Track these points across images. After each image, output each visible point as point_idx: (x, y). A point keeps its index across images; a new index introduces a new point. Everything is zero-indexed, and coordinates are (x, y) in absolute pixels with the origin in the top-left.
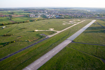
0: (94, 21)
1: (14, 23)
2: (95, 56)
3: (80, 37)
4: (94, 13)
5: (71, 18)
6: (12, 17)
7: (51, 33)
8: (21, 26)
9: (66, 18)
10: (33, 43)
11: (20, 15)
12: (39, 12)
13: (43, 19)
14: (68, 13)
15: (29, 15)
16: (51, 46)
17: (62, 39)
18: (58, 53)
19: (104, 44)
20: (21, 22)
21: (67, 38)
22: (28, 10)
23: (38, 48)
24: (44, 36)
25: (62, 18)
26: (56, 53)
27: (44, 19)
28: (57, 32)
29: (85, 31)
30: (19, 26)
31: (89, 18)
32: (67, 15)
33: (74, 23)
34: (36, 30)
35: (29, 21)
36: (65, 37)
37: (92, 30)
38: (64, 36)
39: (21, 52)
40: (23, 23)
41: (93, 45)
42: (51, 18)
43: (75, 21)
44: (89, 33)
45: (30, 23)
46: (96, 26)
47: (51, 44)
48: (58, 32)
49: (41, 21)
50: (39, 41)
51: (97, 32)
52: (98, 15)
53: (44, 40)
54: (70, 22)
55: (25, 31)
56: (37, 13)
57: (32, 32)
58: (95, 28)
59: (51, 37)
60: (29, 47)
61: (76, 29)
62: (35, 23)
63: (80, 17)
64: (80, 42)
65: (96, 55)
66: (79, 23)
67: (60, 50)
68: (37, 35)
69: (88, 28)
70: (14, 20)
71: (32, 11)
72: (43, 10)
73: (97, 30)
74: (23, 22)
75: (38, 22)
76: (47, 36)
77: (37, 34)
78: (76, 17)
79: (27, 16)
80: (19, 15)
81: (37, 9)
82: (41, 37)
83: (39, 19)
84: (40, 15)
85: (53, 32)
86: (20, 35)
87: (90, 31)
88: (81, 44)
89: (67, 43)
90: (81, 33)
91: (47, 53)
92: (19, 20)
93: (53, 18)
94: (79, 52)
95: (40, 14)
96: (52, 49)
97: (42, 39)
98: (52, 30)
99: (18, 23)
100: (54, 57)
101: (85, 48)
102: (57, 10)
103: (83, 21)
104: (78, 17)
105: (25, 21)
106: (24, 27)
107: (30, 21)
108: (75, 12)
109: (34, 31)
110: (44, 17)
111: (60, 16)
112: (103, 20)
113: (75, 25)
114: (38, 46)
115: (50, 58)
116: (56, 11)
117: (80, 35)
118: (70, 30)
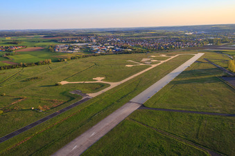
0: (198, 56)
1: (12, 67)
2: (194, 142)
3: (161, 95)
4: (201, 37)
5: (147, 51)
6: (10, 51)
7: (97, 89)
8: (28, 72)
9: (136, 52)
10: (48, 115)
11: (33, 48)
12: (77, 41)
13: (83, 57)
14: (142, 41)
15: (55, 47)
16: (90, 119)
17: (117, 101)
18: (102, 138)
19: (218, 111)
20: (30, 65)
21: (131, 97)
22: (53, 36)
23: (57, 127)
24: (77, 97)
25: (128, 53)
26: (97, 138)
27: (86, 56)
28: (109, 85)
29: (176, 80)
30: (24, 73)
31: (188, 50)
32: (139, 46)
33: (153, 62)
34: (63, 83)
35: (50, 61)
36: (125, 96)
37: (192, 78)
38: (125, 93)
39: (11, 139)
40: (36, 66)
41: (191, 114)
42: (103, 52)
43: (154, 59)
44: (185, 85)
45: (52, 64)
46: (201, 66)
47: (90, 115)
48: (113, 85)
49: (78, 60)
50: (63, 107)
51: (203, 81)
52: (211, 41)
53: (75, 105)
54: (144, 60)
55: (37, 84)
56: (73, 43)
57: (53, 87)
58: (199, 73)
59: (94, 98)
60: (36, 124)
61: (155, 77)
62: (64, 65)
63: (166, 49)
64: (159, 107)
65: (197, 141)
66: (162, 62)
68: (63, 93)
69: (183, 72)
70: (15, 58)
71: (61, 38)
72: (86, 35)
73: (203, 77)
74: (37, 64)
75: (71, 62)
76: (85, 95)
77: (64, 90)
78: (159, 49)
79: (48, 50)
80: (29, 48)
81: (74, 33)
82: (72, 98)
83: (73, 56)
84: (78, 47)
85: (102, 86)
86: (21, 95)
87: (188, 78)
88: (161, 112)
89: (128, 109)
90: (166, 84)
91: (77, 139)
92: (27, 57)
93: (107, 53)
94: (155, 134)
95: (79, 44)
96: (91, 126)
97: (72, 103)
98: (99, 80)
99: (24, 66)
100: (91, 148)
101: (169, 122)
102: (119, 35)
103: (173, 57)
104: (162, 50)
105: (41, 60)
106: (36, 76)
107: (53, 61)
108: (156, 39)
109: (57, 85)
110: (89, 51)
111: (122, 47)
112: (221, 52)
113: (154, 66)
114: (58, 120)
115: (82, 151)
116: (115, 37)
117: (161, 91)
118: (140, 78)
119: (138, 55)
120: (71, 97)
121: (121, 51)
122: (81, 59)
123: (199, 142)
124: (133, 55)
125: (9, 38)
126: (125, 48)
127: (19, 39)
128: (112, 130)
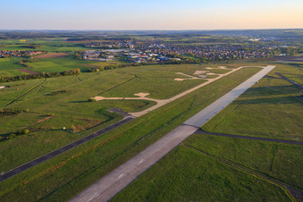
0: (268, 69)
1: (32, 77)
2: (268, 175)
3: (223, 117)
4: (271, 45)
5: (200, 61)
6: (27, 57)
7: (140, 107)
8: (53, 84)
9: (187, 62)
10: (84, 136)
11: (55, 54)
12: (110, 46)
13: (120, 67)
14: (193, 48)
15: (83, 54)
16: (136, 143)
17: (168, 123)
18: (153, 166)
19: (297, 139)
20: (54, 75)
21: (185, 119)
22: (79, 40)
23: (97, 151)
24: (117, 116)
25: (176, 63)
26: (147, 166)
27: (123, 66)
28: (156, 103)
29: (241, 99)
30: (48, 85)
31: (254, 61)
32: (190, 55)
33: (209, 75)
34: (98, 98)
35: (79, 70)
36: (177, 117)
37: (260, 97)
38: (176, 114)
39: (43, 163)
40: (62, 77)
41: (261, 141)
42: (145, 61)
43: (211, 71)
44: (252, 105)
45: (82, 75)
46: (273, 83)
47: (135, 139)
48: (161, 103)
49: (113, 71)
50: (101, 128)
51: (275, 101)
52: (284, 51)
53: (116, 125)
54: (197, 72)
55: (65, 99)
56: (105, 48)
57: (86, 104)
58: (270, 91)
59: (138, 119)
60: (70, 146)
61: (214, 95)
62: (97, 77)
63: (226, 60)
64: (221, 132)
65: (270, 174)
66: (221, 76)
67: (161, 156)
68: (99, 111)
69: (249, 90)
70: (35, 66)
71: (89, 42)
72: (121, 39)
73: (275, 96)
74: (63, 74)
75: (104, 74)
76: (126, 114)
77: (100, 107)
78: (216, 59)
79: (74, 57)
80: (50, 54)
81: (105, 36)
82: (111, 118)
83: (107, 65)
84: (112, 54)
85: (147, 104)
86: (48, 111)
87: (256, 98)
88: (224, 138)
89: (183, 133)
90: (227, 104)
91: (122, 166)
92: (49, 66)
93: (150, 63)
94: (218, 164)
95: (112, 50)
96: (138, 152)
97: (112, 123)
98: (143, 96)
99: (47, 76)
100: (140, 177)
101: (235, 150)
102: (163, 39)
103: (234, 70)
104: (220, 60)
105: (67, 70)
106: (63, 89)
107: (82, 71)
108: (211, 46)
109: (90, 101)
110: (125, 60)
111: (168, 56)
112: (298, 65)
113: (211, 81)
114: (97, 143)
115: (130, 180)
116: (159, 43)
117: (222, 112)
118: (194, 95)
119: (189, 66)
120: (109, 116)
121: (167, 61)
122: (117, 70)
123: (275, 175)
124: (182, 66)
125: (23, 41)
126: (172, 57)
127: (36, 42)
128: (164, 157)
